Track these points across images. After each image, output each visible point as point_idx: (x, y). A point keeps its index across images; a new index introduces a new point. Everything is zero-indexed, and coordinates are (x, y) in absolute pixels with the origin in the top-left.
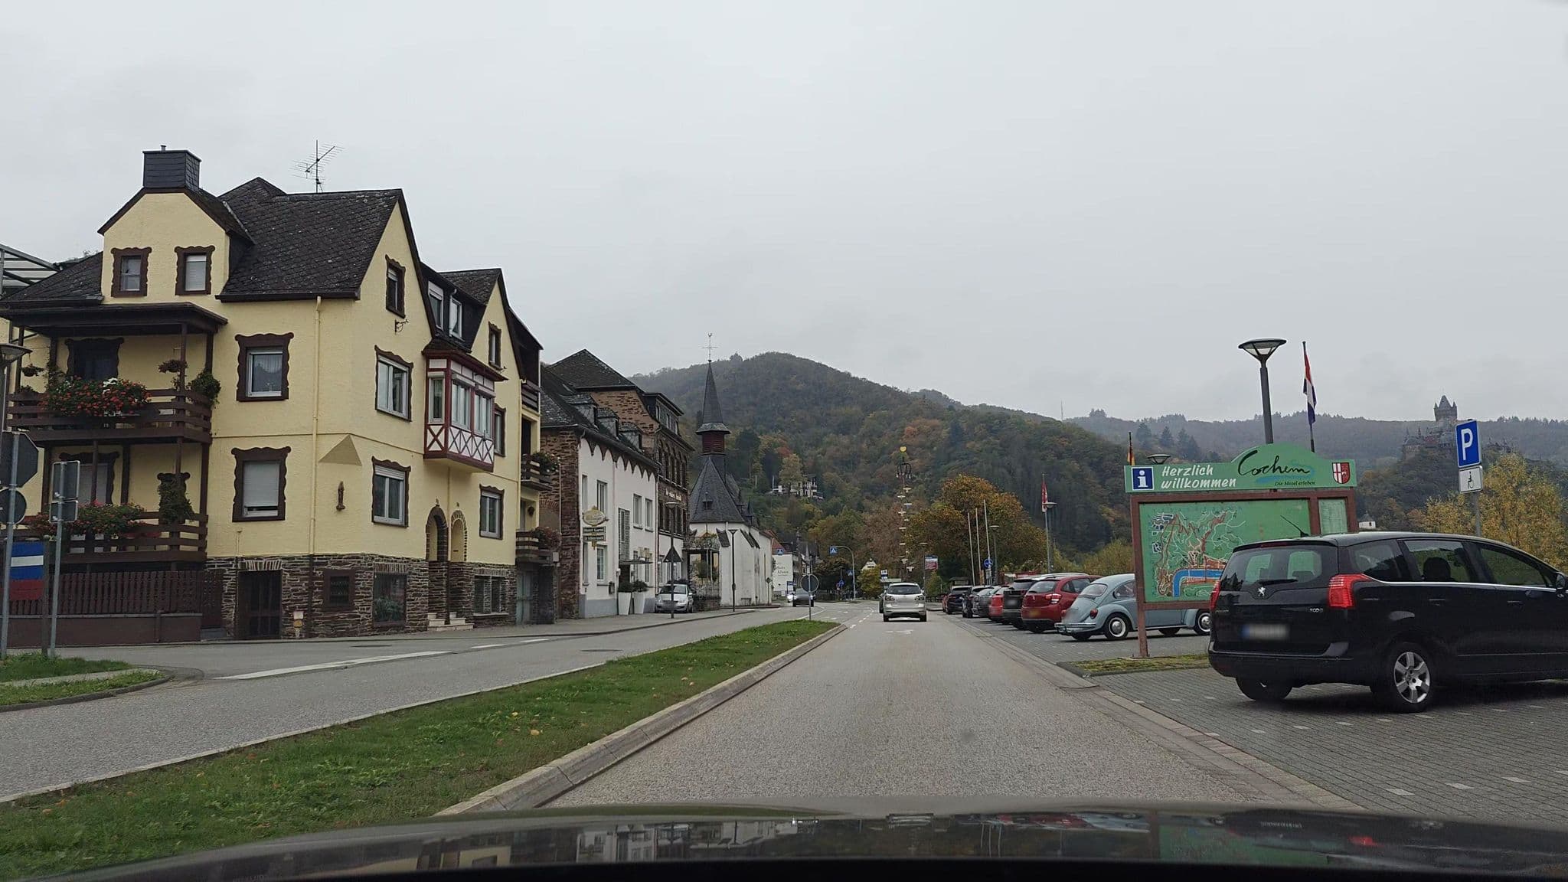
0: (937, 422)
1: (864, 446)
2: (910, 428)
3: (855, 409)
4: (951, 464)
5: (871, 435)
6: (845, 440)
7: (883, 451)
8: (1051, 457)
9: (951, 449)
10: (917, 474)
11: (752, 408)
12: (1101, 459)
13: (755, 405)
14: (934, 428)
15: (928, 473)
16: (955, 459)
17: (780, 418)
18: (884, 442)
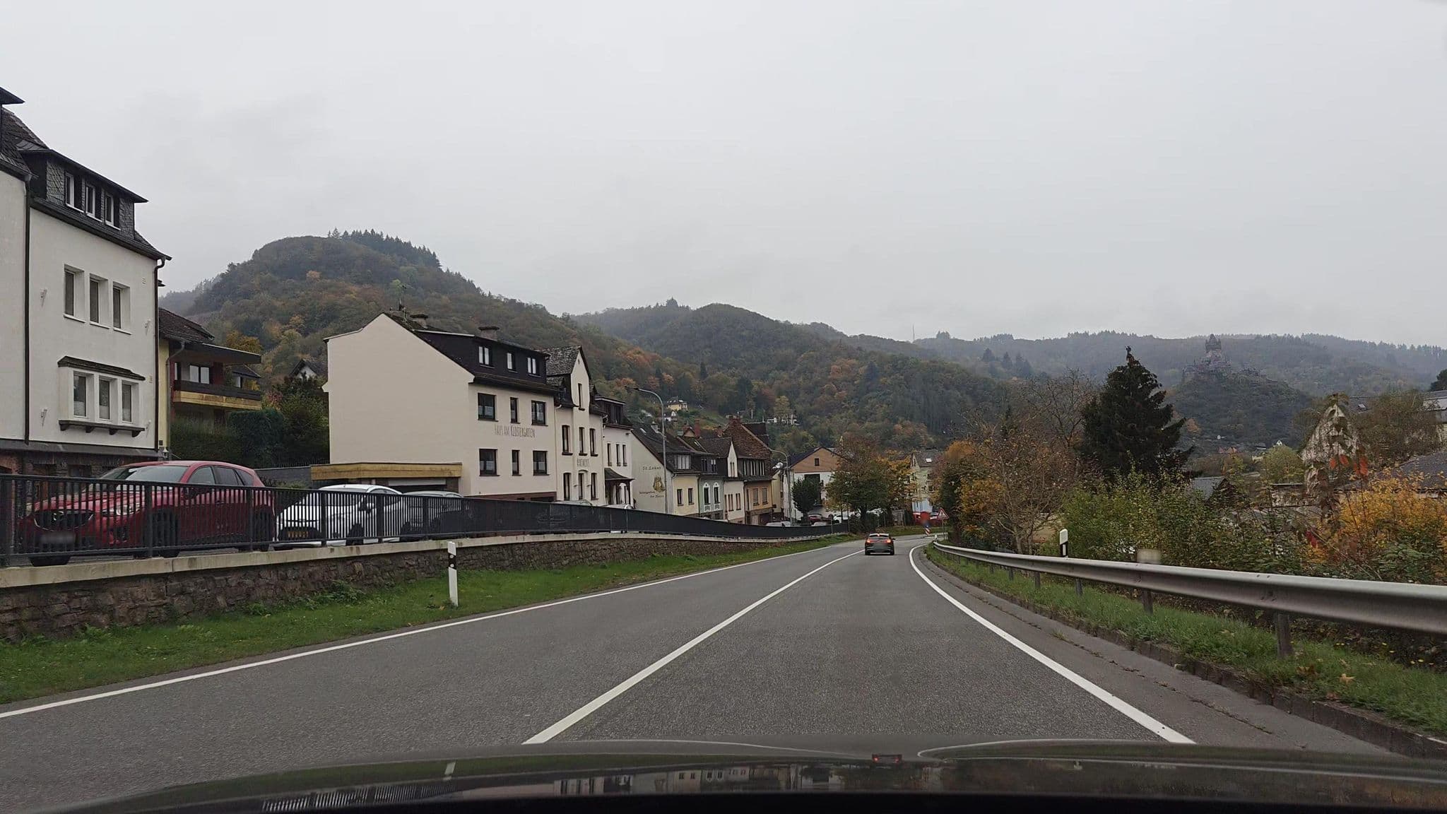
0: (854, 361)
1: (801, 380)
2: (836, 367)
3: (790, 351)
4: (870, 395)
5: (805, 372)
6: (785, 375)
7: (817, 384)
8: (941, 389)
9: (869, 383)
10: (845, 401)
11: (708, 350)
12: (974, 388)
13: (710, 347)
14: (853, 366)
15: (853, 401)
16: (872, 391)
17: (733, 358)
18: (817, 377)
